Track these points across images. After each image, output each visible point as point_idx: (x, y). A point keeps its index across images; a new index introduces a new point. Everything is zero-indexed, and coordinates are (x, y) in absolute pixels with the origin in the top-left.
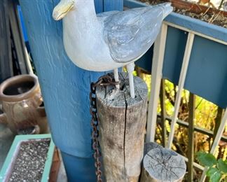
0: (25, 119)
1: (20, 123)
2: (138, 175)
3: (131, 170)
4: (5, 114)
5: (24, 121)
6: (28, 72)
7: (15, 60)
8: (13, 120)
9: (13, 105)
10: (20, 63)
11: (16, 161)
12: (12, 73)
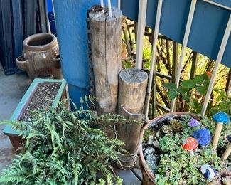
0: (43, 67)
1: (38, 70)
2: (117, 84)
3: (111, 78)
4: (27, 61)
5: (41, 69)
6: (47, 32)
7: (39, 22)
8: (33, 67)
9: (34, 55)
10: (42, 25)
11: (34, 96)
12: (35, 31)
